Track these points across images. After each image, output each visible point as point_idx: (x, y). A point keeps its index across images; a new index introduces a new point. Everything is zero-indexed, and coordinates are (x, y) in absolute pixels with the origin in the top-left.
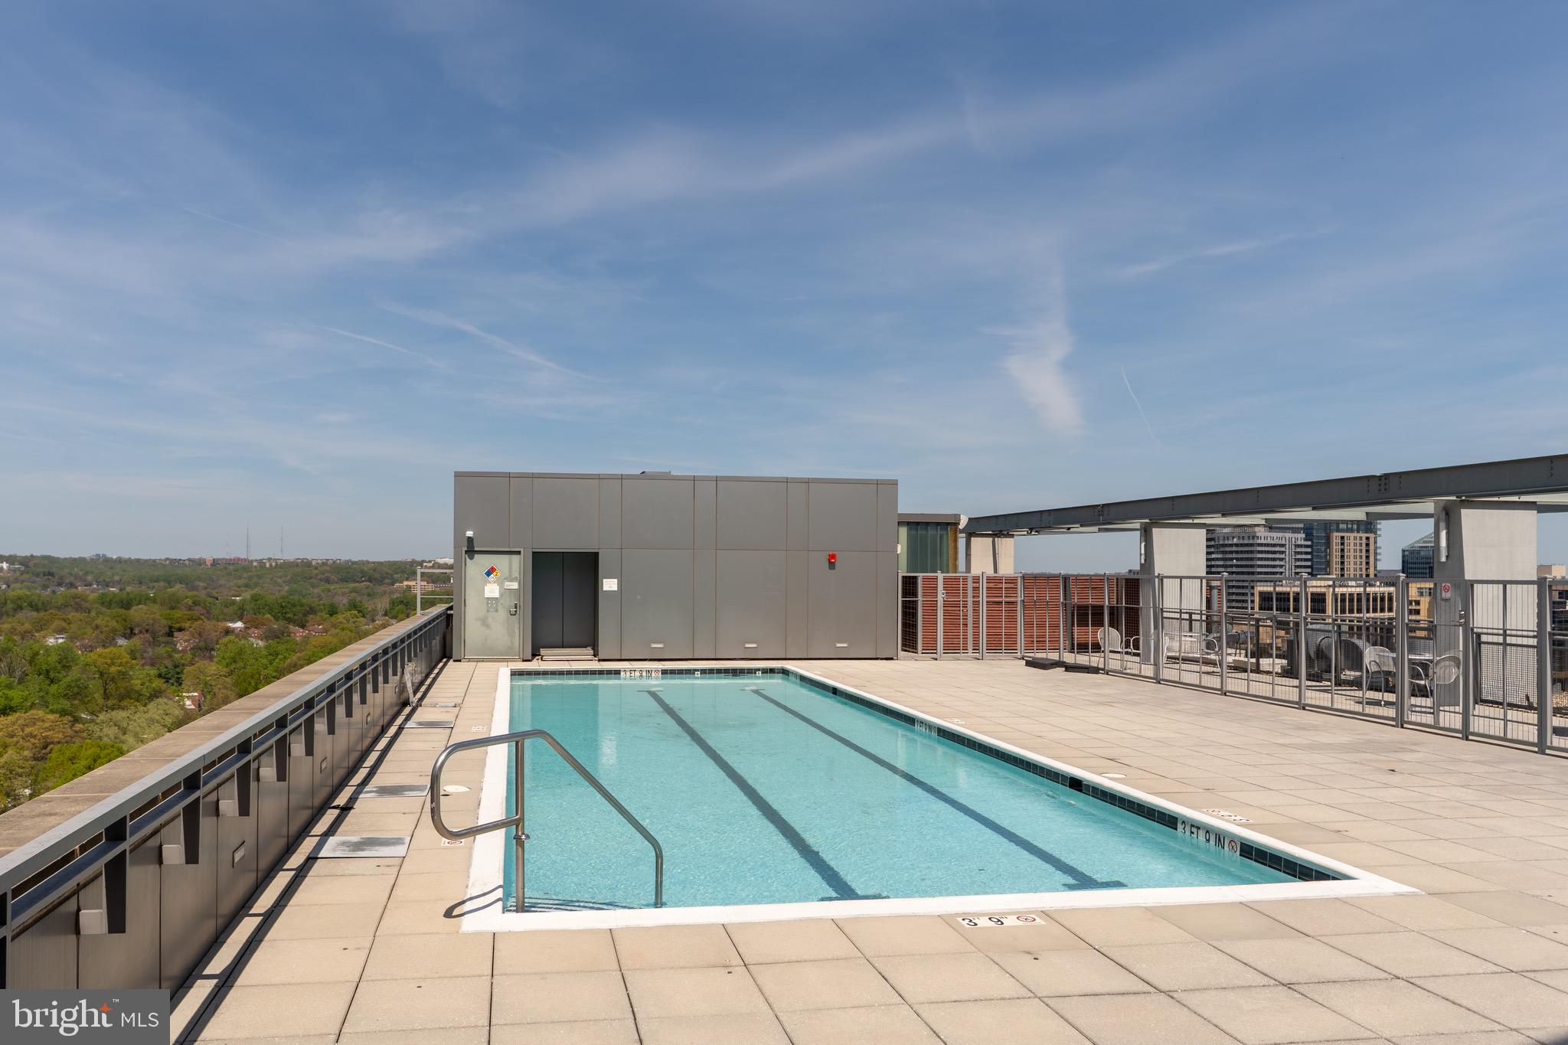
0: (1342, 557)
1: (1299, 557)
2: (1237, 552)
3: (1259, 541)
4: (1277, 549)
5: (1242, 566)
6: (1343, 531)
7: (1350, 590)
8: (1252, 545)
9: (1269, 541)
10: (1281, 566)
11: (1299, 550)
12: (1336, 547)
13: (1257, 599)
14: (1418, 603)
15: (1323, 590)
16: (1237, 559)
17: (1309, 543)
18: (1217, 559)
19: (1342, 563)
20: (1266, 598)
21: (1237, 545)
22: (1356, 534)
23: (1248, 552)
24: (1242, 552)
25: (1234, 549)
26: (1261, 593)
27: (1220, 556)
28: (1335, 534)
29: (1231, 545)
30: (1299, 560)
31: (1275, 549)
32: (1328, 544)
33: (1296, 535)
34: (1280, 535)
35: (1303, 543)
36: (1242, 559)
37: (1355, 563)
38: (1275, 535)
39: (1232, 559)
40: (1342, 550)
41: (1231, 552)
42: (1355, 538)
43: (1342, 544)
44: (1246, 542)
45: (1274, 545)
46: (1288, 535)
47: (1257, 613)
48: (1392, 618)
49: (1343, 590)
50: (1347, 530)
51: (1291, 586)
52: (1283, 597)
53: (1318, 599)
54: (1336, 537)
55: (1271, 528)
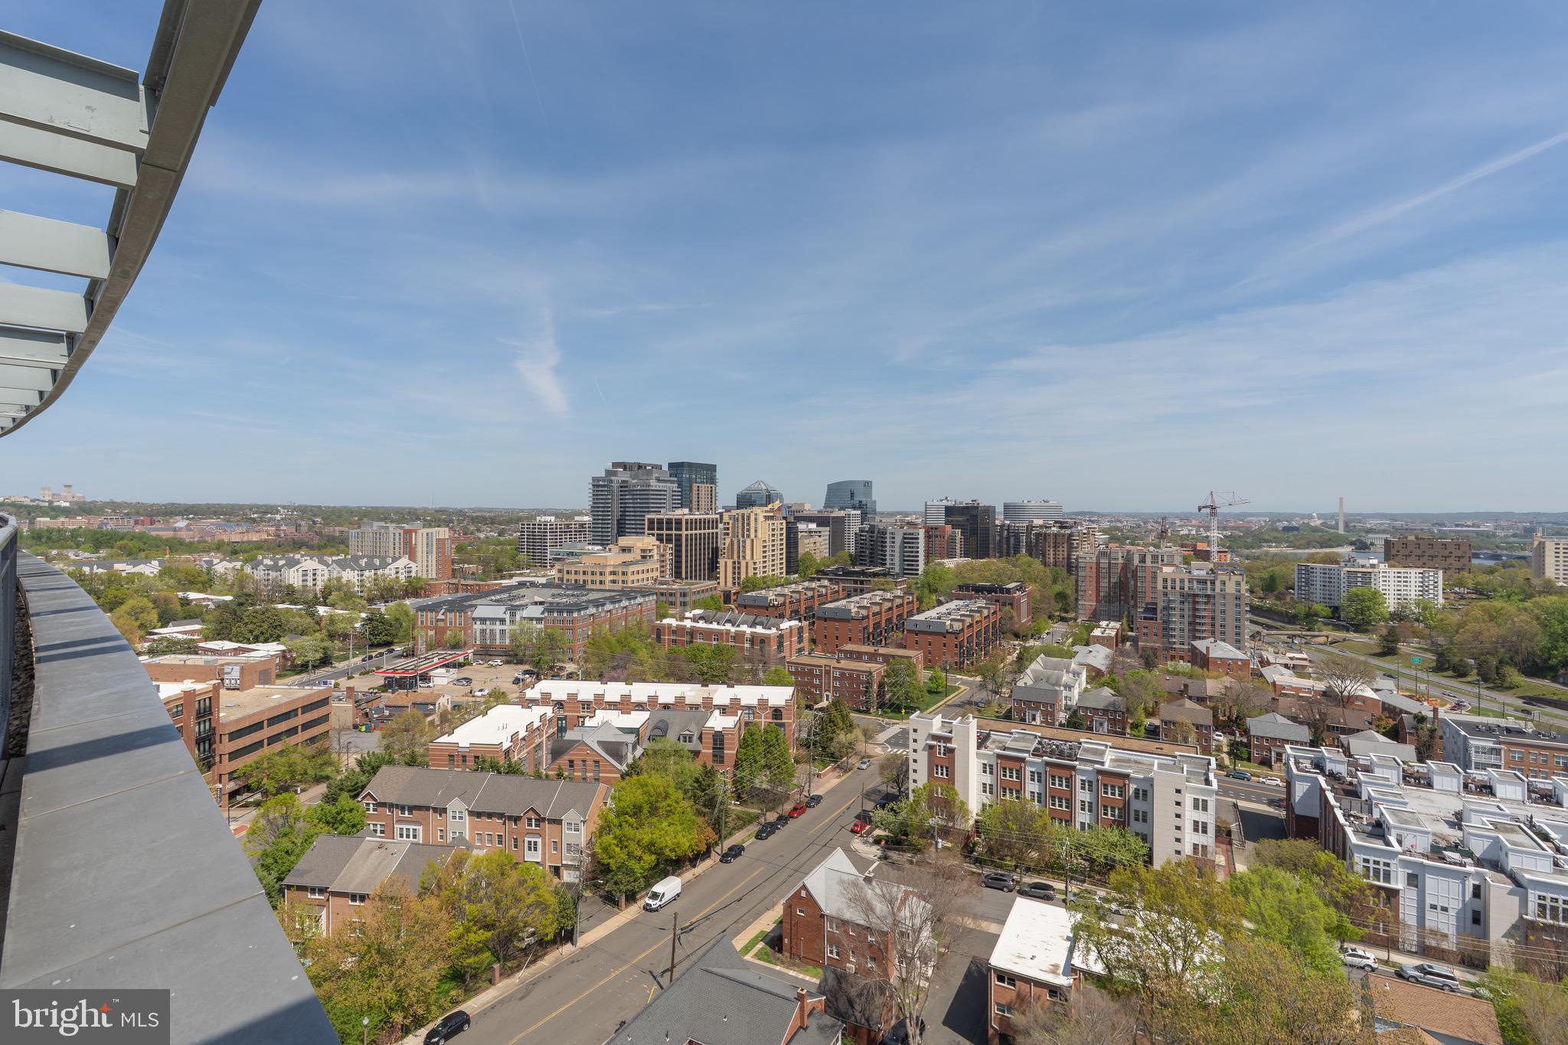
0: (698, 498)
1: (674, 497)
2: (640, 495)
3: (652, 488)
5: (642, 503)
6: (699, 483)
7: (696, 517)
8: (648, 490)
10: (664, 503)
11: (674, 493)
12: (695, 492)
13: (646, 522)
14: (728, 523)
15: (681, 517)
16: (640, 499)
17: (680, 489)
18: (629, 499)
19: (698, 501)
20: (651, 521)
21: (640, 490)
22: (706, 485)
23: (646, 495)
24: (643, 494)
25: (639, 492)
26: (649, 519)
27: (631, 497)
28: (694, 484)
29: (637, 490)
30: (674, 499)
31: (660, 492)
32: (691, 491)
33: (673, 485)
34: (664, 484)
35: (677, 489)
36: (642, 499)
37: (705, 502)
38: (661, 484)
39: (637, 499)
40: (698, 494)
41: (637, 495)
42: (705, 487)
43: (698, 490)
44: (645, 488)
45: (657, 490)
46: (668, 485)
47: (647, 531)
48: (717, 533)
49: (692, 517)
50: (701, 483)
51: (665, 515)
52: (660, 522)
53: (679, 522)
54: (695, 486)
55: (659, 480)
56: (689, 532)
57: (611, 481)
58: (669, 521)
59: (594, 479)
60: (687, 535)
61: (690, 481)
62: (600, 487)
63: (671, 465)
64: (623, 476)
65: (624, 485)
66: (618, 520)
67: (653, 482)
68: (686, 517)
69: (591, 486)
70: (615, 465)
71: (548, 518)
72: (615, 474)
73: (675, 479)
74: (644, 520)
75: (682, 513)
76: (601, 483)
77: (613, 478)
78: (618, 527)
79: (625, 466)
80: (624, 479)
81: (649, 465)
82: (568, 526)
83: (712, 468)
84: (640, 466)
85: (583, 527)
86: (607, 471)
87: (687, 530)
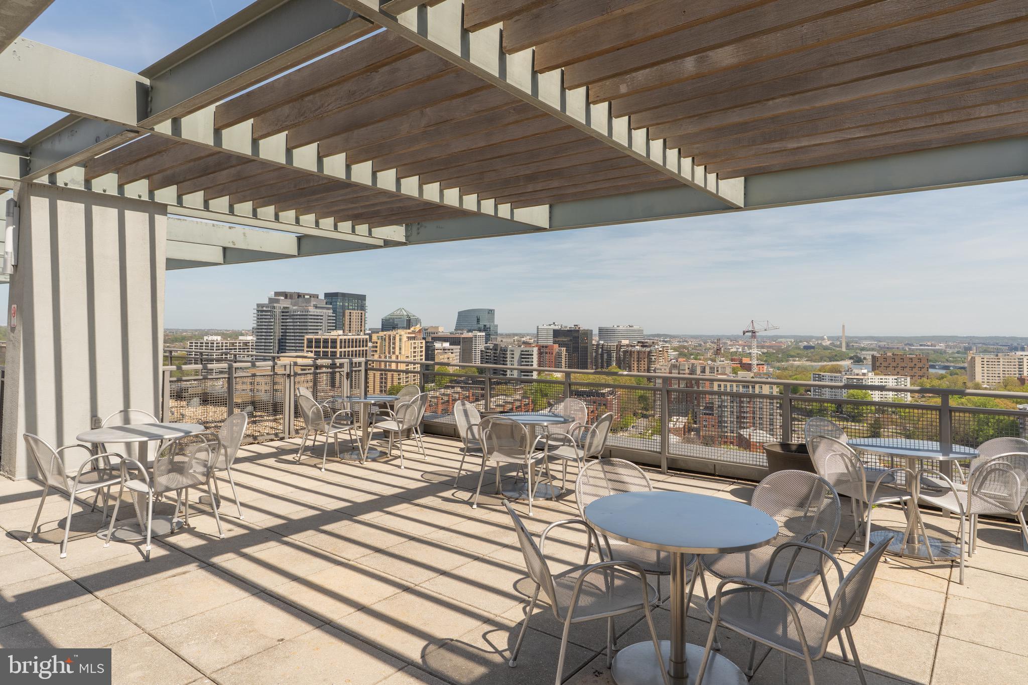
0: (350, 322)
1: (329, 321)
2: (299, 319)
3: (310, 314)
4: (319, 317)
5: (302, 326)
6: (351, 309)
7: (349, 337)
8: (306, 315)
9: (315, 314)
10: (321, 326)
11: (329, 318)
12: (347, 317)
13: (305, 342)
14: (377, 343)
15: (336, 337)
16: (299, 322)
17: (334, 315)
18: (290, 322)
19: (350, 325)
20: (310, 341)
21: (299, 315)
22: (356, 311)
23: (305, 319)
24: (302, 319)
25: (298, 317)
26: (307, 339)
27: (291, 320)
28: (347, 311)
29: (297, 315)
30: (329, 323)
31: (317, 318)
32: (344, 315)
33: (328, 311)
34: (320, 310)
35: (332, 315)
36: (302, 322)
37: (356, 325)
38: (318, 310)
39: (297, 322)
40: (350, 319)
41: (297, 319)
42: (356, 313)
43: (350, 316)
44: (304, 314)
45: (318, 316)
46: (325, 311)
47: (306, 349)
48: (366, 350)
49: (345, 337)
50: (353, 309)
51: (322, 335)
52: (318, 341)
53: (334, 342)
54: (347, 312)
55: (316, 307)
56: (343, 350)
57: (274, 307)
58: (326, 341)
59: (258, 305)
60: (341, 352)
61: (344, 308)
62: (262, 311)
63: (327, 295)
64: (284, 303)
65: (285, 312)
66: (279, 340)
67: (312, 310)
68: (340, 337)
69: (255, 312)
70: (277, 294)
71: (215, 338)
72: (277, 301)
73: (331, 306)
74: (304, 340)
75: (337, 334)
76: (265, 309)
77: (275, 305)
78: (279, 346)
79: (286, 295)
80: (285, 306)
81: (307, 294)
82: (233, 344)
83: (362, 298)
84: (299, 296)
85: (246, 345)
86: (270, 299)
87: (341, 347)
